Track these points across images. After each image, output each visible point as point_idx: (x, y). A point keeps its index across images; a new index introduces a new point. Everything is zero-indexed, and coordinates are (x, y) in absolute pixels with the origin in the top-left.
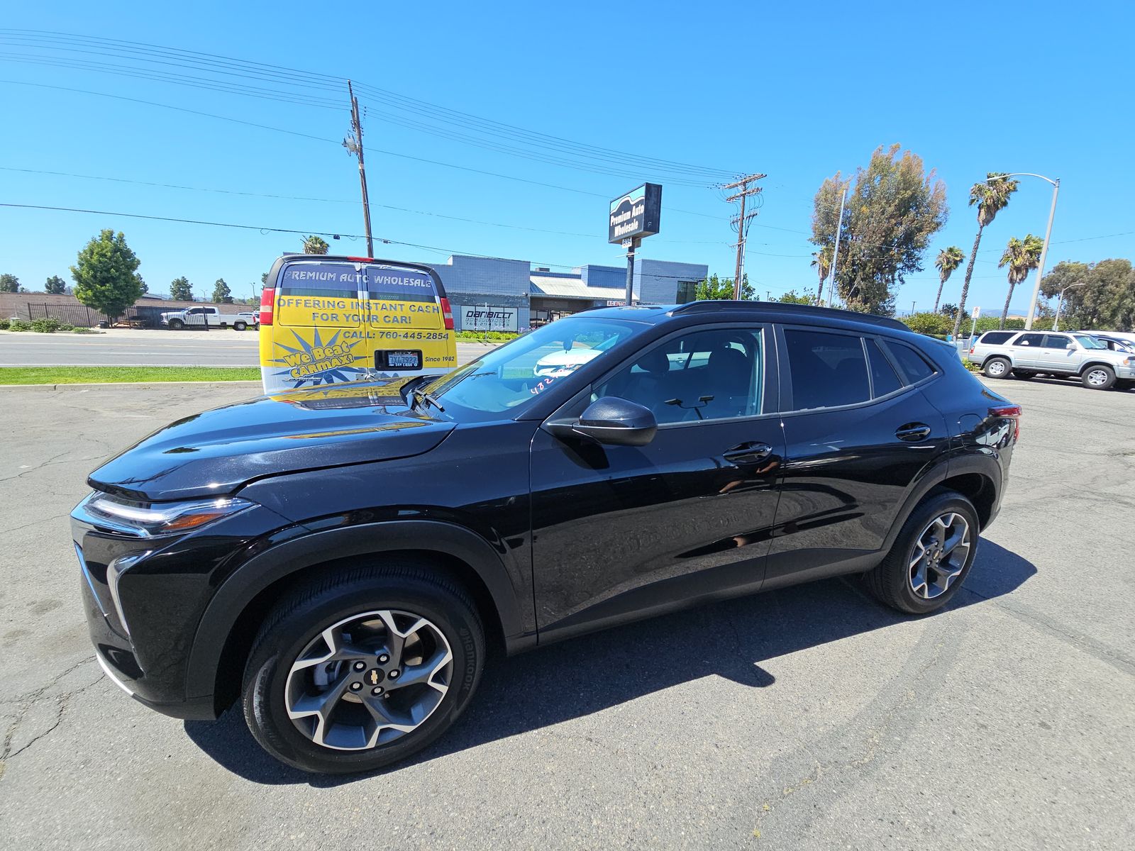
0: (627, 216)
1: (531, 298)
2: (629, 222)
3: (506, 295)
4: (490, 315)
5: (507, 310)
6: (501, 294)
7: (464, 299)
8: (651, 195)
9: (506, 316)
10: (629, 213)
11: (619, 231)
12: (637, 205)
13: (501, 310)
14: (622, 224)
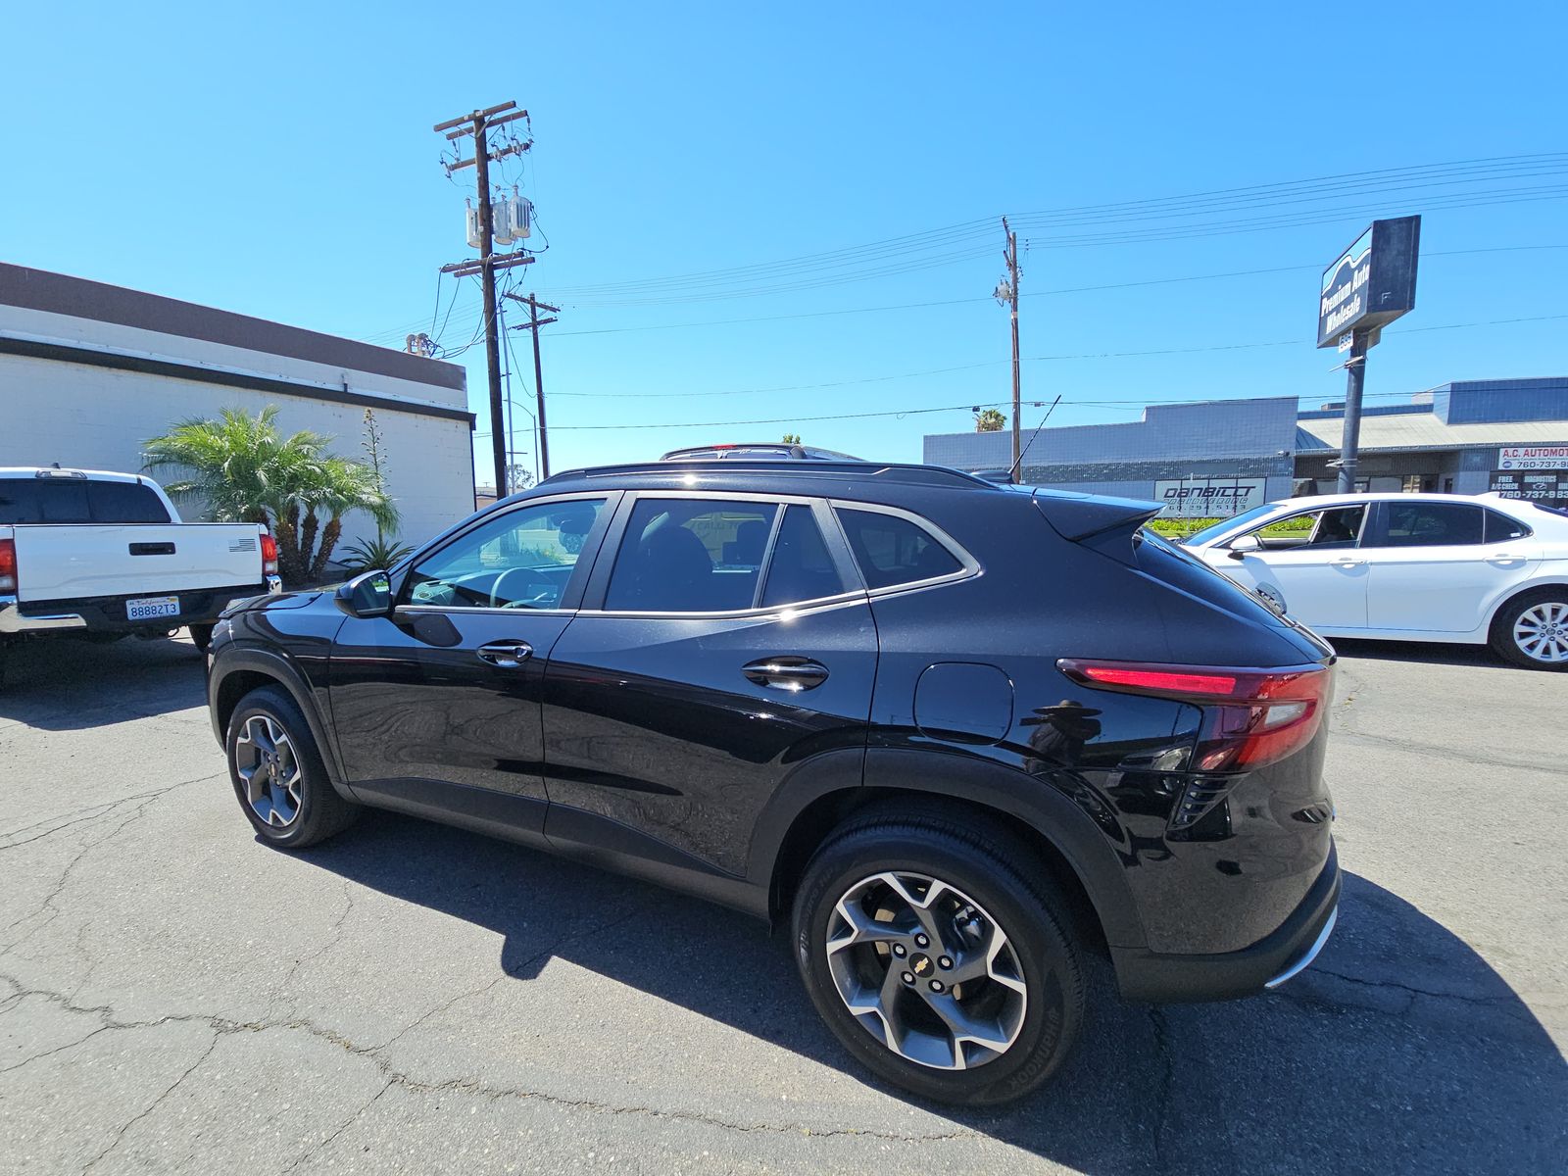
0: (1345, 292)
1: (1297, 458)
2: (1347, 302)
3: (1242, 457)
4: (1208, 493)
5: (1242, 483)
6: (1232, 457)
7: (1162, 470)
8: (1388, 241)
9: (1241, 492)
10: (1348, 285)
11: (1334, 323)
12: (1359, 268)
13: (1231, 483)
14: (1337, 310)
